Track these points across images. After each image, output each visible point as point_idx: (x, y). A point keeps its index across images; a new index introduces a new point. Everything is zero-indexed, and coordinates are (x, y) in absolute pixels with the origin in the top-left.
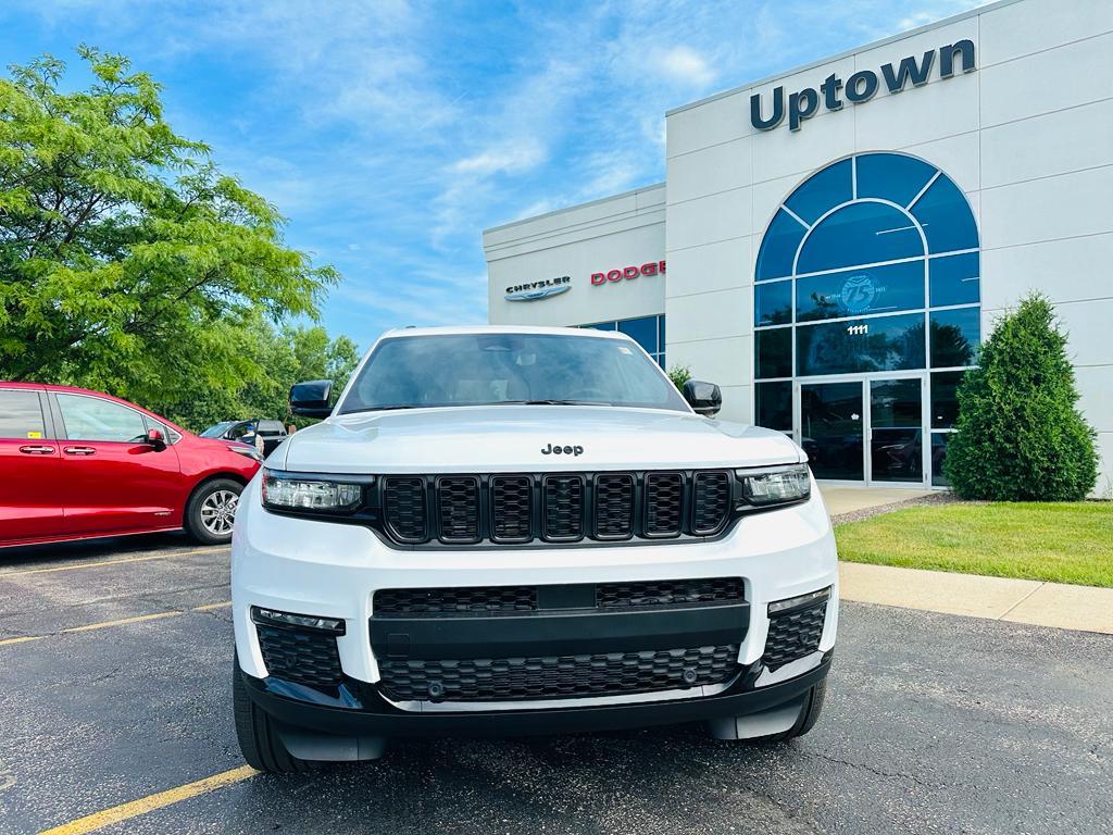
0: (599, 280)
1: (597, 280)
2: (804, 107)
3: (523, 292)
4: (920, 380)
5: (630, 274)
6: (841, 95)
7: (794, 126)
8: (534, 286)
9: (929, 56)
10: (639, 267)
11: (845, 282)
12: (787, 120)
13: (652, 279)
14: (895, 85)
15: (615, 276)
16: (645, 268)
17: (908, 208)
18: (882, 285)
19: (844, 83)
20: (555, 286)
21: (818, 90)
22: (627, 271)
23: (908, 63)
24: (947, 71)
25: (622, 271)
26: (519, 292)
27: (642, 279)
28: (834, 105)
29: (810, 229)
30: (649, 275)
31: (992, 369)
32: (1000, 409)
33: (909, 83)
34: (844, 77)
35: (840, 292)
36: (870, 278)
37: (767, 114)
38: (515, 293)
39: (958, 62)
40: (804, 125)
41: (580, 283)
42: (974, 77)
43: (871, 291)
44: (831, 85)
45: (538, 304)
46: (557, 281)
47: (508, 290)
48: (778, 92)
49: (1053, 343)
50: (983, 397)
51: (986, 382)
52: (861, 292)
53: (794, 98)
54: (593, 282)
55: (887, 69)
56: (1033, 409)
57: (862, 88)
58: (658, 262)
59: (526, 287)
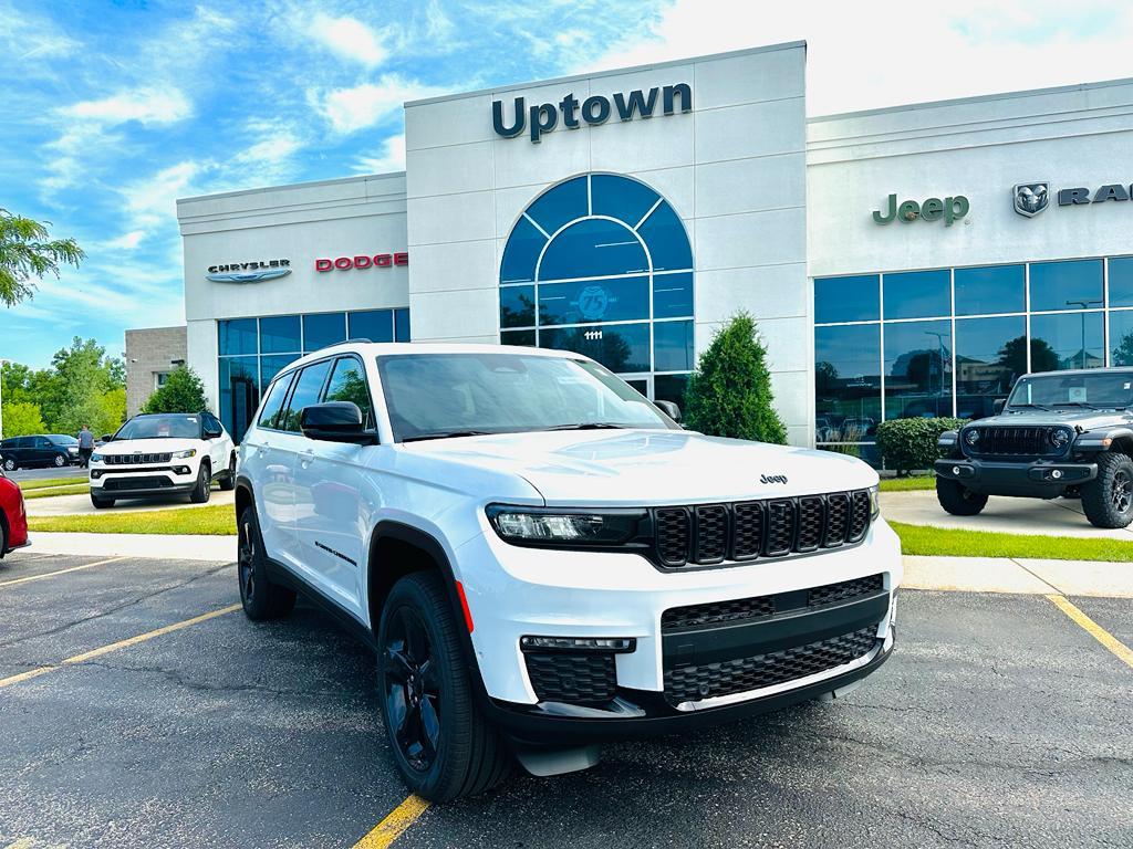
0: (324, 266)
1: (323, 266)
2: (544, 121)
3: (230, 273)
4: (645, 381)
5: (361, 263)
6: (578, 115)
7: (535, 138)
8: (245, 267)
9: (654, 92)
10: (372, 257)
11: (581, 292)
12: (527, 131)
13: (385, 271)
14: (625, 115)
15: (343, 265)
16: (377, 259)
17: (636, 228)
18: (613, 296)
19: (581, 105)
20: (270, 270)
21: (557, 107)
22: (358, 259)
23: (637, 96)
24: (668, 109)
25: (352, 259)
26: (225, 273)
27: (374, 270)
28: (571, 124)
29: (551, 239)
30: (383, 266)
31: (716, 374)
32: (723, 409)
33: (637, 114)
34: (581, 98)
35: (577, 300)
36: (604, 289)
37: (509, 123)
38: (219, 274)
39: (677, 102)
40: (544, 138)
41: (303, 268)
42: (690, 117)
43: (604, 300)
44: (569, 104)
45: (249, 286)
46: (274, 264)
47: (211, 269)
48: (520, 103)
49: (758, 353)
50: (709, 398)
51: (711, 386)
52: (596, 299)
53: (534, 110)
54: (318, 269)
55: (618, 98)
56: (748, 409)
57: (596, 112)
58: (392, 254)
59: (234, 267)
